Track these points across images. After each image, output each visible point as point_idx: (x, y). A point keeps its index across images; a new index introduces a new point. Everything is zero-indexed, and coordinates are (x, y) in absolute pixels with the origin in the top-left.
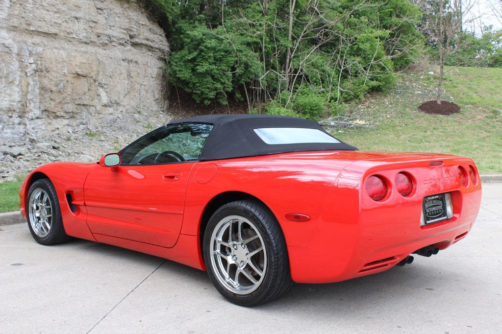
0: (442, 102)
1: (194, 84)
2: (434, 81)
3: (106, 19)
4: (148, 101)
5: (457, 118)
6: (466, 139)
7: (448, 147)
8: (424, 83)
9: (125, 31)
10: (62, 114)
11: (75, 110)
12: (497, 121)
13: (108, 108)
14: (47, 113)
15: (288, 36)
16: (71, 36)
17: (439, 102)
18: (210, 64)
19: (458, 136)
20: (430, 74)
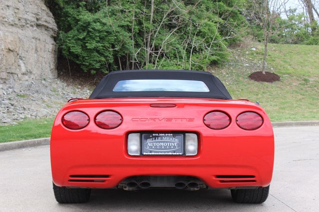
0: (266, 72)
1: (83, 57)
2: (256, 56)
3: (23, 6)
5: (279, 85)
6: (288, 100)
7: (276, 105)
8: (249, 57)
9: (34, 16)
11: (6, 77)
12: (308, 87)
13: (25, 76)
15: (150, 20)
17: (264, 73)
18: (96, 42)
19: (282, 98)
20: (253, 50)
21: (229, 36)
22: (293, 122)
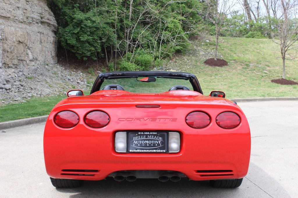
0: (217, 59)
1: (78, 47)
2: (210, 46)
3: (30, 7)
4: (49, 58)
5: (227, 69)
6: (234, 81)
7: (226, 85)
8: (205, 47)
9: (39, 15)
10: (12, 66)
11: (17, 63)
12: (249, 70)
13: (32, 62)
14: (4, 65)
15: (129, 19)
16: (15, 18)
17: (215, 59)
18: (88, 36)
19: (230, 79)
20: (207, 42)
21: (190, 31)
22: (241, 99)
